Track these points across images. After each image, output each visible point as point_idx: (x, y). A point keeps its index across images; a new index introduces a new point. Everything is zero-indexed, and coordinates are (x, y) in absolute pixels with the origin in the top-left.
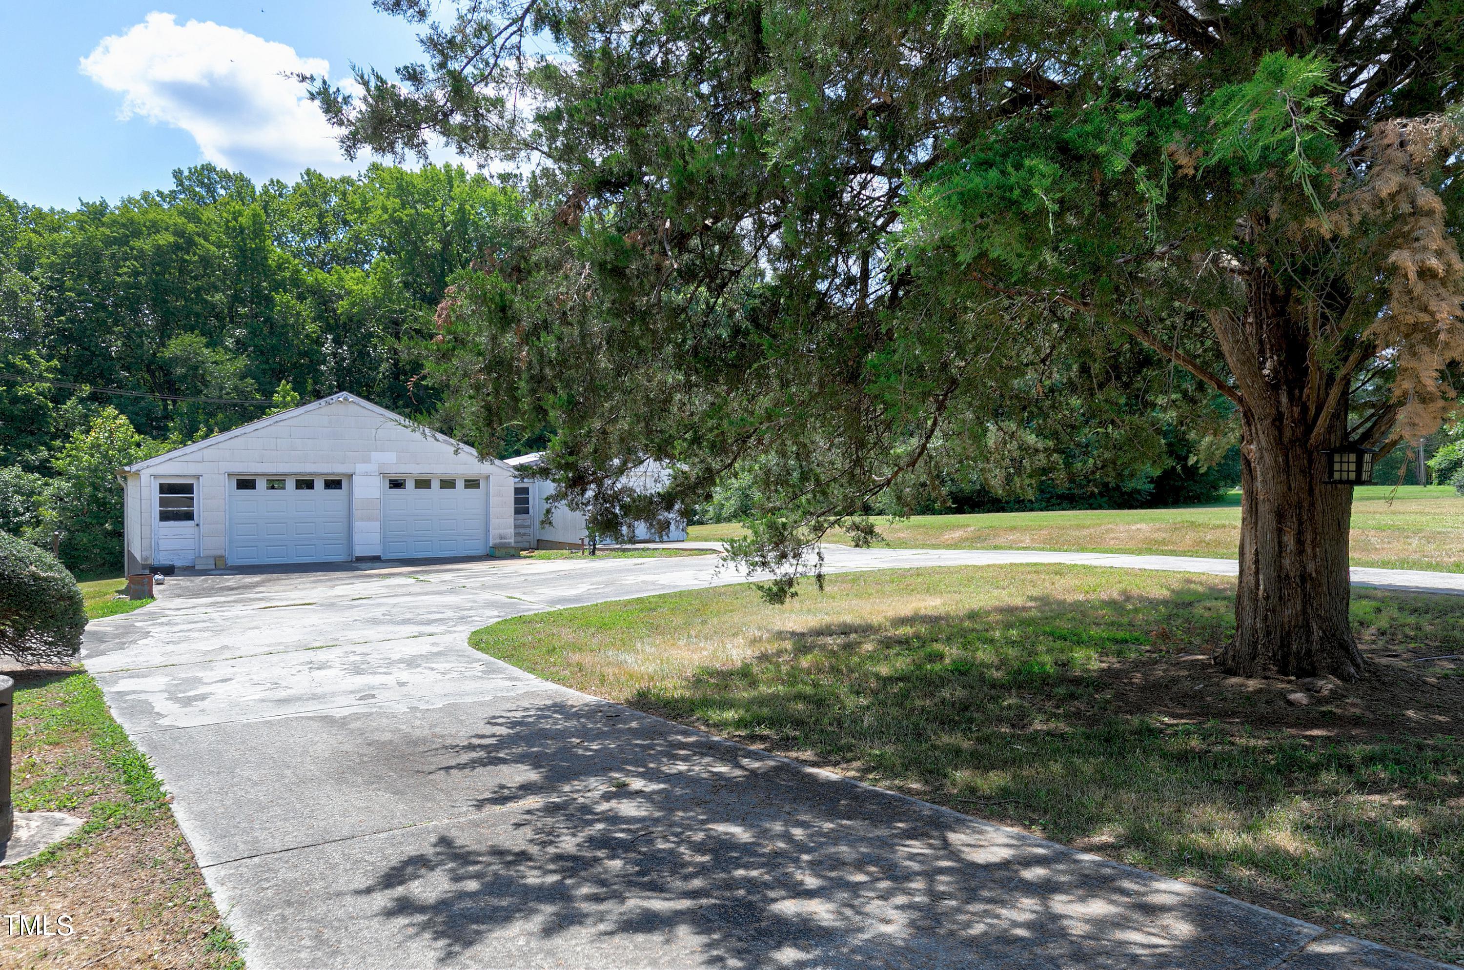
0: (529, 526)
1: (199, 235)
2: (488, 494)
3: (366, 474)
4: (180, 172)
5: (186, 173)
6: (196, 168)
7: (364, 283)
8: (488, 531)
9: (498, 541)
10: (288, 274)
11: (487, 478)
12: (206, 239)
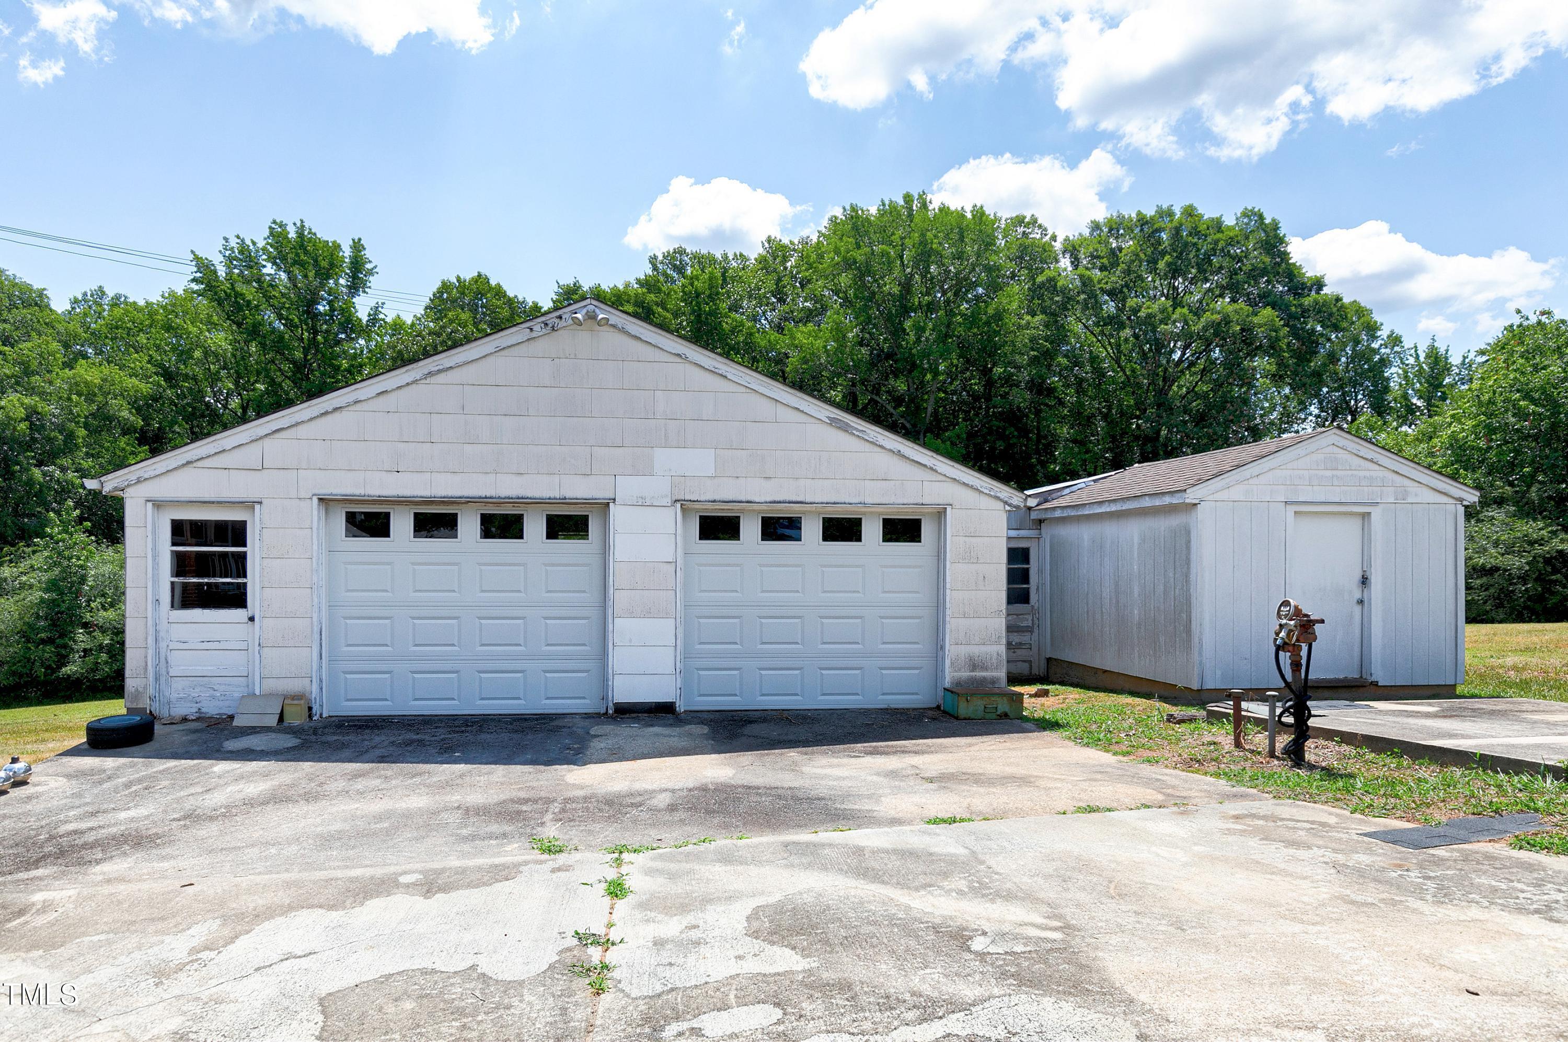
0: (1029, 630)
1: (657, 304)
2: (940, 555)
3: (642, 504)
4: (655, 257)
5: (660, 258)
6: (668, 252)
7: (816, 337)
8: (939, 647)
9: (965, 674)
10: (741, 339)
11: (940, 514)
12: (665, 309)
